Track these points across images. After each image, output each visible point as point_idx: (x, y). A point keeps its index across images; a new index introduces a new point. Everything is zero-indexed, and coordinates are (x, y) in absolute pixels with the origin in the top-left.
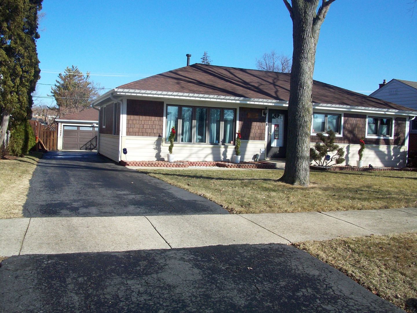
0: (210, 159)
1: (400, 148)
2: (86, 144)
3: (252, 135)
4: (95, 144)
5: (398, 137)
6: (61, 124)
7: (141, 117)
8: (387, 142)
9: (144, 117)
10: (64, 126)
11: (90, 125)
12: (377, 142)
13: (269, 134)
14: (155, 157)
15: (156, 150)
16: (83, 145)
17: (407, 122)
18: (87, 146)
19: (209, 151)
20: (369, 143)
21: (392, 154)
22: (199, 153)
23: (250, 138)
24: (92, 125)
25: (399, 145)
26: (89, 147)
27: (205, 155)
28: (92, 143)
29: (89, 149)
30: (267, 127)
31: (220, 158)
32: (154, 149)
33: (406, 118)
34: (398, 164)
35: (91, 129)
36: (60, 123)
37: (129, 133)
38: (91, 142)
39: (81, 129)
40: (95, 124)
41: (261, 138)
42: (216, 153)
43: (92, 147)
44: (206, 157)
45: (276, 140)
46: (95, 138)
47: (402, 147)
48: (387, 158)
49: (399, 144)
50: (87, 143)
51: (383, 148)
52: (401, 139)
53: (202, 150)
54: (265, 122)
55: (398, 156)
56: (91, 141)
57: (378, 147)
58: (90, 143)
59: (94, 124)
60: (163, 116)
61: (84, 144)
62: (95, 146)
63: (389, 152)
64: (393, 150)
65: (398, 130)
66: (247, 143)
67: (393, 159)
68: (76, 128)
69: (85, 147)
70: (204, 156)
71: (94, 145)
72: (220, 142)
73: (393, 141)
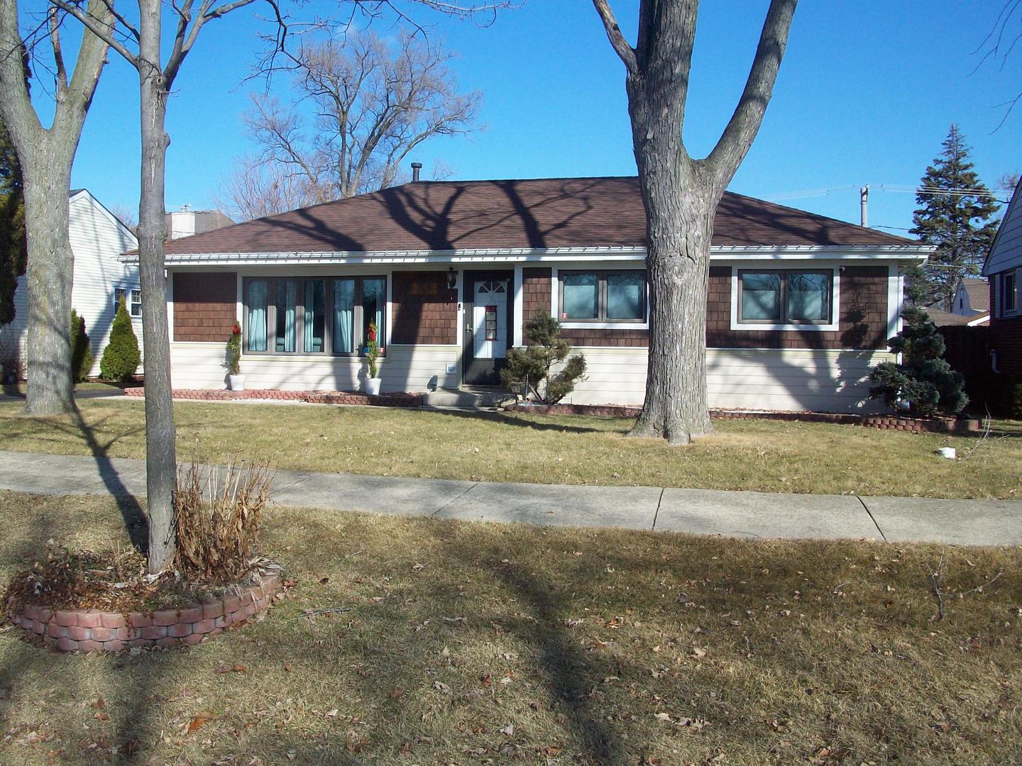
0: (329, 387)
1: (870, 357)
3: (422, 332)
5: (859, 324)
7: (197, 304)
8: (814, 341)
9: (203, 305)
12: (774, 341)
13: (466, 330)
14: (223, 382)
15: (227, 369)
17: (890, 278)
19: (327, 369)
20: (744, 343)
21: (836, 373)
22: (307, 373)
23: (419, 339)
25: (865, 348)
27: (318, 378)
30: (461, 314)
31: (351, 383)
32: (222, 365)
33: (888, 267)
34: (860, 405)
37: (179, 337)
41: (446, 338)
42: (342, 375)
44: (320, 382)
45: (490, 342)
47: (874, 355)
48: (813, 385)
49: (863, 344)
51: (799, 357)
52: (869, 329)
53: (312, 366)
54: (457, 302)
55: (862, 380)
57: (780, 355)
60: (235, 302)
63: (823, 366)
64: (838, 361)
65: (855, 302)
66: (412, 351)
67: (838, 390)
70: (316, 379)
72: (355, 351)
73: (839, 335)
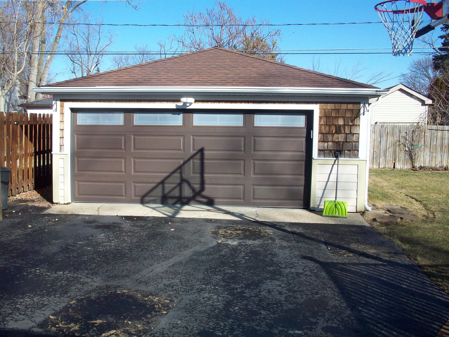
2: (163, 182)
4: (198, 181)
6: (62, 106)
10: (73, 110)
11: (172, 106)
16: (154, 185)
18: (168, 187)
24: (180, 104)
26: (176, 193)
28: (185, 176)
29: (174, 200)
35: (178, 120)
36: (59, 103)
38: (181, 173)
39: (138, 120)
40: (191, 100)
43: (187, 192)
46: (198, 156)
50: (167, 177)
56: (180, 167)
58: (177, 175)
59: (184, 100)
61: (159, 180)
62: (197, 187)
68: (119, 120)
69: (158, 192)
71: (192, 181)
